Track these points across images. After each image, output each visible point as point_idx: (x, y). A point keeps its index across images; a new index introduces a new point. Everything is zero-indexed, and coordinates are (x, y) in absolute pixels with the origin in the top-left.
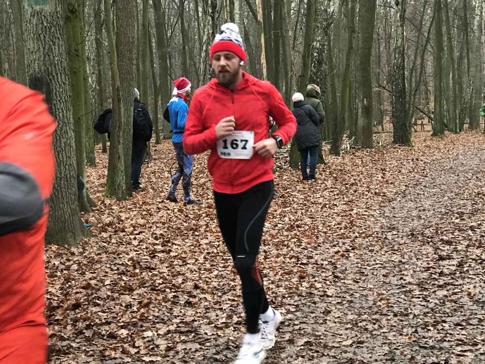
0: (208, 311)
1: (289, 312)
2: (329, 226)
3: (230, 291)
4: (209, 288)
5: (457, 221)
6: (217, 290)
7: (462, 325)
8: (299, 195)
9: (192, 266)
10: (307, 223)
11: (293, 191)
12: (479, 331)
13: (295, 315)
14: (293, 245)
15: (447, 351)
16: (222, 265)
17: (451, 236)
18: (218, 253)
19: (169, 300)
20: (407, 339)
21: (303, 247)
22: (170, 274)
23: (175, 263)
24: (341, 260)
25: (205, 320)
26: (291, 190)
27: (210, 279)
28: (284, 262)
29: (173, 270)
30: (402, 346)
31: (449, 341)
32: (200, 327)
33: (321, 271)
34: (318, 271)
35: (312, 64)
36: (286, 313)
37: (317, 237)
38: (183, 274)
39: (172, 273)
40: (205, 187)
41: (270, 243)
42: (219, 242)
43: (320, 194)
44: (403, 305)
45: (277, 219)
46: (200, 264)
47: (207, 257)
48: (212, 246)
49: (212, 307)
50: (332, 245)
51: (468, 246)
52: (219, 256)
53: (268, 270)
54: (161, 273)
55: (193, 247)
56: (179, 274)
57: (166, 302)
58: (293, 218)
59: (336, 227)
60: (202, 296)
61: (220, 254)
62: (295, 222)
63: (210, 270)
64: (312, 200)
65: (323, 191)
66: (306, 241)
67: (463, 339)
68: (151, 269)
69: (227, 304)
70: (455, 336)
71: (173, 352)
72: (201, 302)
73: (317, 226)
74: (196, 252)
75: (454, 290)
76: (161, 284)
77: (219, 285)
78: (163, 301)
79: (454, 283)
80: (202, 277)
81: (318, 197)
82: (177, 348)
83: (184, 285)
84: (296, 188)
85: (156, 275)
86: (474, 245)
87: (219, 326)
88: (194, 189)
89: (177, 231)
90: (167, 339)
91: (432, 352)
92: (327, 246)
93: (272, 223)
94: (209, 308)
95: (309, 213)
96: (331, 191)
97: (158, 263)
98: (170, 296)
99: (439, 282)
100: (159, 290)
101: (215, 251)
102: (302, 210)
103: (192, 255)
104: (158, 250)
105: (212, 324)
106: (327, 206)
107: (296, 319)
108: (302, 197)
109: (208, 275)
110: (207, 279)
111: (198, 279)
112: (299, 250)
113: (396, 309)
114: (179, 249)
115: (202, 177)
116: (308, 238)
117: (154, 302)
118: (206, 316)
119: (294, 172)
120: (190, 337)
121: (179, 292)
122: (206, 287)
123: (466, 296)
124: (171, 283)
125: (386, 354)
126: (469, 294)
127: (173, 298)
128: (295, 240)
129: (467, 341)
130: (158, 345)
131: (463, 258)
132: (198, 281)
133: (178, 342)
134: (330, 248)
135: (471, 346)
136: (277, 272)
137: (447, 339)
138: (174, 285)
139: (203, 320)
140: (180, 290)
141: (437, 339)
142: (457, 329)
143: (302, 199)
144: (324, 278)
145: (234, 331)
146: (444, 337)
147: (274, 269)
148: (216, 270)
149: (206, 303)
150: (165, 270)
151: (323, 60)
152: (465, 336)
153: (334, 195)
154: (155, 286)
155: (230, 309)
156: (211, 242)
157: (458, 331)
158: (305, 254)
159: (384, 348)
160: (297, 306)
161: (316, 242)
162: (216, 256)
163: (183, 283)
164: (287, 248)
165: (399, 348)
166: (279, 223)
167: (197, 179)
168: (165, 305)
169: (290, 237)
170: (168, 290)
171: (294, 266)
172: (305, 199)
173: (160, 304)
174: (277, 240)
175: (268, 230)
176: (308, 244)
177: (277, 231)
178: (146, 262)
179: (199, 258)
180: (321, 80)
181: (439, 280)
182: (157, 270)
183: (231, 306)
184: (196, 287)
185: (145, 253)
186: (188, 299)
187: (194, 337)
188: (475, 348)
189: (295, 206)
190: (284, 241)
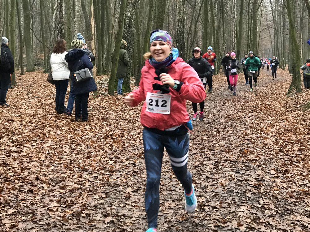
0: (44, 197)
1: (101, 198)
2: (132, 135)
3: (61, 181)
4: (46, 179)
5: (215, 133)
6: (52, 181)
7: (216, 208)
8: (113, 113)
9: (36, 163)
10: (118, 133)
11: (109, 111)
12: (228, 212)
13: (105, 200)
14: (107, 149)
15: (207, 227)
16: (57, 163)
17: (211, 144)
18: (55, 154)
19: (16, 189)
20: (181, 219)
21: (114, 150)
22: (20, 168)
23: (24, 161)
24: (139, 160)
25: (41, 204)
26: (108, 110)
27: (48, 172)
28: (100, 161)
29: (22, 166)
30: (177, 224)
31: (208, 220)
32: (37, 209)
33: (125, 167)
34: (123, 168)
35: (125, 27)
36: (99, 199)
37: (124, 143)
38: (29, 169)
39: (21, 168)
40: (51, 106)
41: (91, 147)
42: (57, 145)
43: (127, 113)
44: (179, 193)
45: (97, 130)
46: (42, 162)
47: (47, 156)
48: (52, 149)
49: (47, 194)
50: (133, 149)
51: (222, 151)
52: (56, 156)
53: (89, 167)
54: (13, 168)
55: (38, 149)
56: (26, 168)
57: (14, 190)
58: (108, 129)
59: (137, 136)
60: (41, 185)
61: (57, 154)
62: (110, 132)
63: (48, 166)
64: (122, 117)
65: (129, 111)
66: (116, 146)
67: (218, 218)
68: (6, 164)
69: (58, 191)
70: (212, 216)
71: (16, 229)
72: (40, 190)
73: (124, 135)
74: (39, 153)
75: (212, 182)
76: (12, 176)
77: (53, 177)
78: (12, 189)
79: (212, 177)
80: (42, 171)
81: (125, 115)
82: (19, 226)
83: (29, 177)
84: (112, 108)
85: (10, 169)
86: (226, 151)
87: (51, 208)
88: (44, 107)
89: (27, 137)
90: (11, 219)
91: (197, 228)
92: (130, 149)
93: (94, 133)
94: (45, 195)
95: (119, 126)
96: (135, 111)
97: (12, 160)
98: (18, 185)
99: (202, 176)
100: (10, 181)
101: (53, 152)
102: (115, 123)
103: (37, 155)
104: (13, 151)
105: (46, 207)
106: (132, 121)
107: (106, 204)
108: (115, 114)
109: (47, 170)
110: (46, 173)
111: (39, 172)
112: (111, 152)
113: (174, 196)
114: (28, 150)
115: (49, 99)
116: (118, 144)
117: (5, 190)
118: (42, 201)
119: (111, 97)
120: (29, 217)
121: (24, 182)
122: (44, 179)
123: (220, 187)
124: (19, 176)
125: (166, 230)
126: (222, 185)
127: (20, 187)
128: (109, 145)
129: (220, 220)
130: (4, 224)
131: (218, 159)
132: (39, 174)
133: (19, 222)
134: (132, 151)
135: (222, 223)
136: (95, 168)
137: (207, 219)
138: (21, 178)
139: (39, 204)
140: (26, 181)
141: (200, 218)
142: (214, 211)
143: (115, 116)
144: (126, 173)
145: (61, 212)
146: (205, 217)
147: (93, 166)
148: (53, 166)
149: (44, 191)
150: (16, 166)
151: (132, 25)
152: (219, 216)
153: (137, 114)
154: (7, 178)
155: (60, 196)
156: (51, 145)
157: (214, 212)
158: (115, 155)
159: (165, 225)
160: (107, 193)
161: (122, 147)
162: (54, 156)
163: (28, 176)
164: (103, 151)
165: (174, 225)
166: (99, 133)
167: (46, 100)
168: (13, 192)
169: (105, 142)
170: (16, 181)
171: (107, 164)
172: (117, 116)
173: (9, 191)
174: (96, 145)
175: (91, 137)
176: (118, 148)
177: (96, 138)
178: (4, 159)
179: (41, 157)
180: (130, 37)
181: (203, 175)
182: (11, 166)
183: (60, 193)
184: (37, 179)
185: (3, 153)
186: (30, 188)
187: (32, 217)
188: (226, 225)
189: (110, 121)
190: (101, 146)
